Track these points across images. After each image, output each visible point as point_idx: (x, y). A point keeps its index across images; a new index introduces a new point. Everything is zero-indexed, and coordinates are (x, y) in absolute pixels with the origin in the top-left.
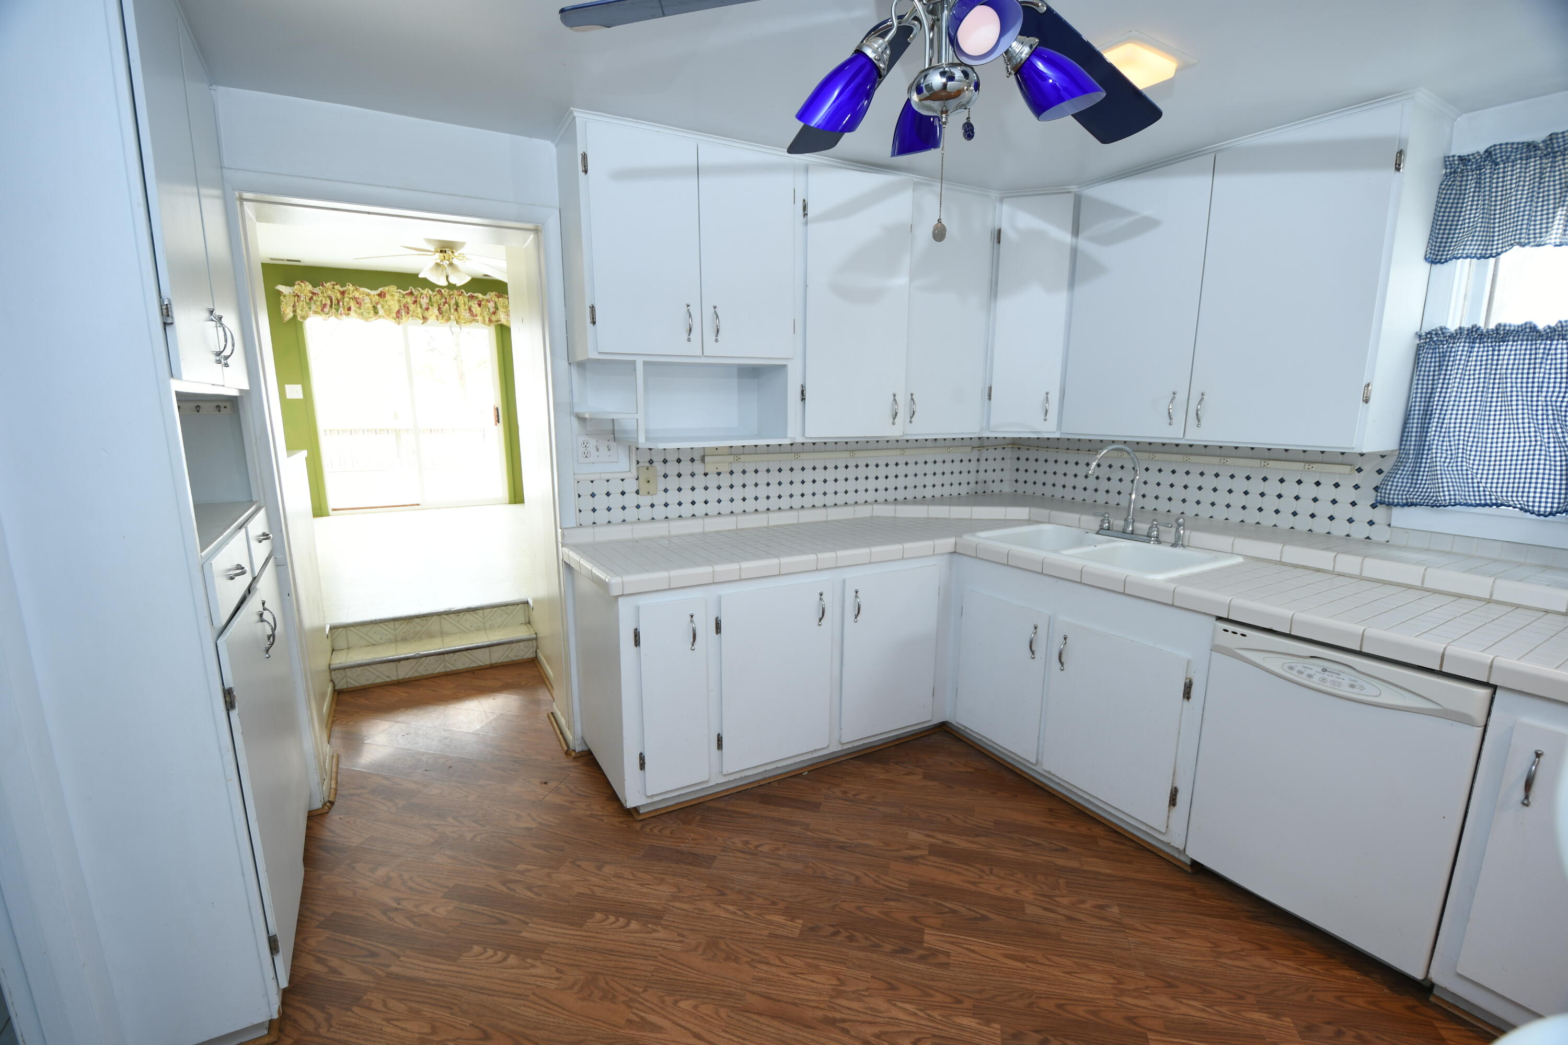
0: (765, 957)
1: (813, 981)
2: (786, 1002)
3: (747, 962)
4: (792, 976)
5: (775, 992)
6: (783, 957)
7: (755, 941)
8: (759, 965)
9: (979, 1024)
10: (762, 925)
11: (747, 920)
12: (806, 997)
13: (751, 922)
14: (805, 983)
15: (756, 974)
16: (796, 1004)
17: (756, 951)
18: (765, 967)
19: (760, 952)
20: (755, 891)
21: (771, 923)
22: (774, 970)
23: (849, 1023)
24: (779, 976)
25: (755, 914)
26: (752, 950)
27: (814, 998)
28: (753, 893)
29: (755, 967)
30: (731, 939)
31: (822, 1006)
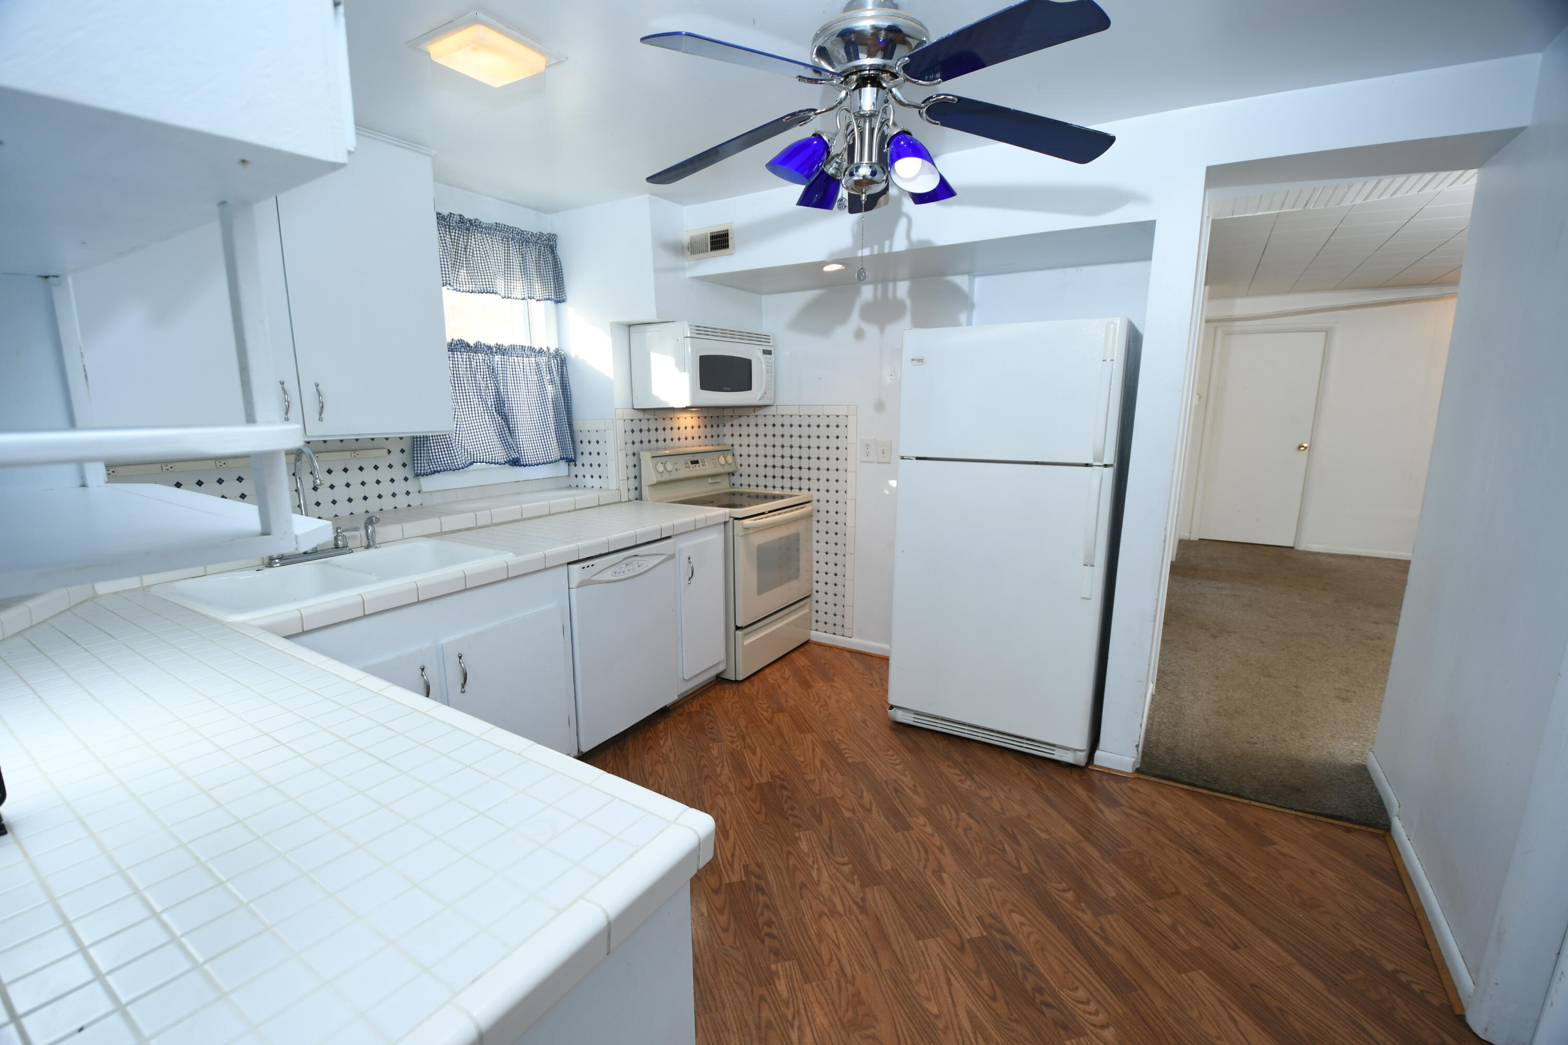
0: (836, 974)
1: (835, 932)
2: (869, 940)
3: (853, 985)
4: (841, 946)
5: (866, 952)
6: (826, 961)
7: (823, 990)
8: (849, 974)
9: (801, 841)
10: (799, 995)
11: (802, 1011)
12: (854, 930)
13: (801, 1006)
14: (841, 936)
15: (860, 972)
16: (866, 934)
17: (835, 984)
18: (848, 970)
19: (834, 981)
20: (753, 1027)
21: (792, 990)
22: (845, 962)
23: (855, 899)
24: (848, 956)
25: (788, 1008)
26: (836, 989)
27: (851, 926)
28: (759, 1027)
29: (853, 976)
30: (836, 1012)
31: (854, 918)
